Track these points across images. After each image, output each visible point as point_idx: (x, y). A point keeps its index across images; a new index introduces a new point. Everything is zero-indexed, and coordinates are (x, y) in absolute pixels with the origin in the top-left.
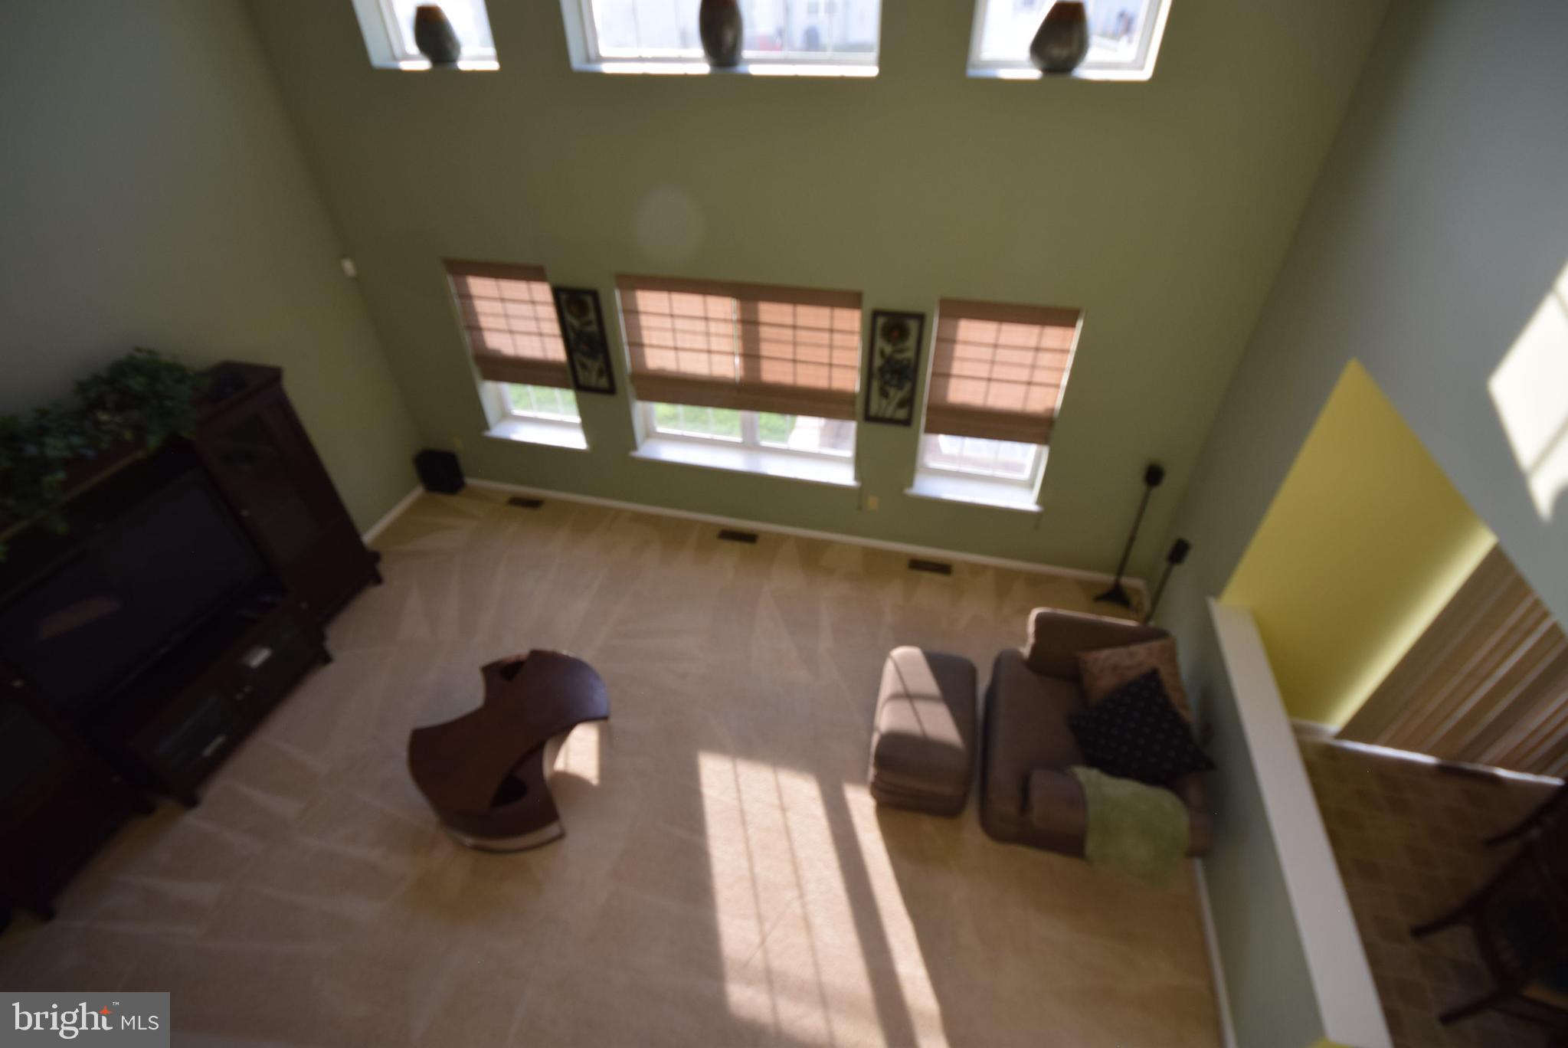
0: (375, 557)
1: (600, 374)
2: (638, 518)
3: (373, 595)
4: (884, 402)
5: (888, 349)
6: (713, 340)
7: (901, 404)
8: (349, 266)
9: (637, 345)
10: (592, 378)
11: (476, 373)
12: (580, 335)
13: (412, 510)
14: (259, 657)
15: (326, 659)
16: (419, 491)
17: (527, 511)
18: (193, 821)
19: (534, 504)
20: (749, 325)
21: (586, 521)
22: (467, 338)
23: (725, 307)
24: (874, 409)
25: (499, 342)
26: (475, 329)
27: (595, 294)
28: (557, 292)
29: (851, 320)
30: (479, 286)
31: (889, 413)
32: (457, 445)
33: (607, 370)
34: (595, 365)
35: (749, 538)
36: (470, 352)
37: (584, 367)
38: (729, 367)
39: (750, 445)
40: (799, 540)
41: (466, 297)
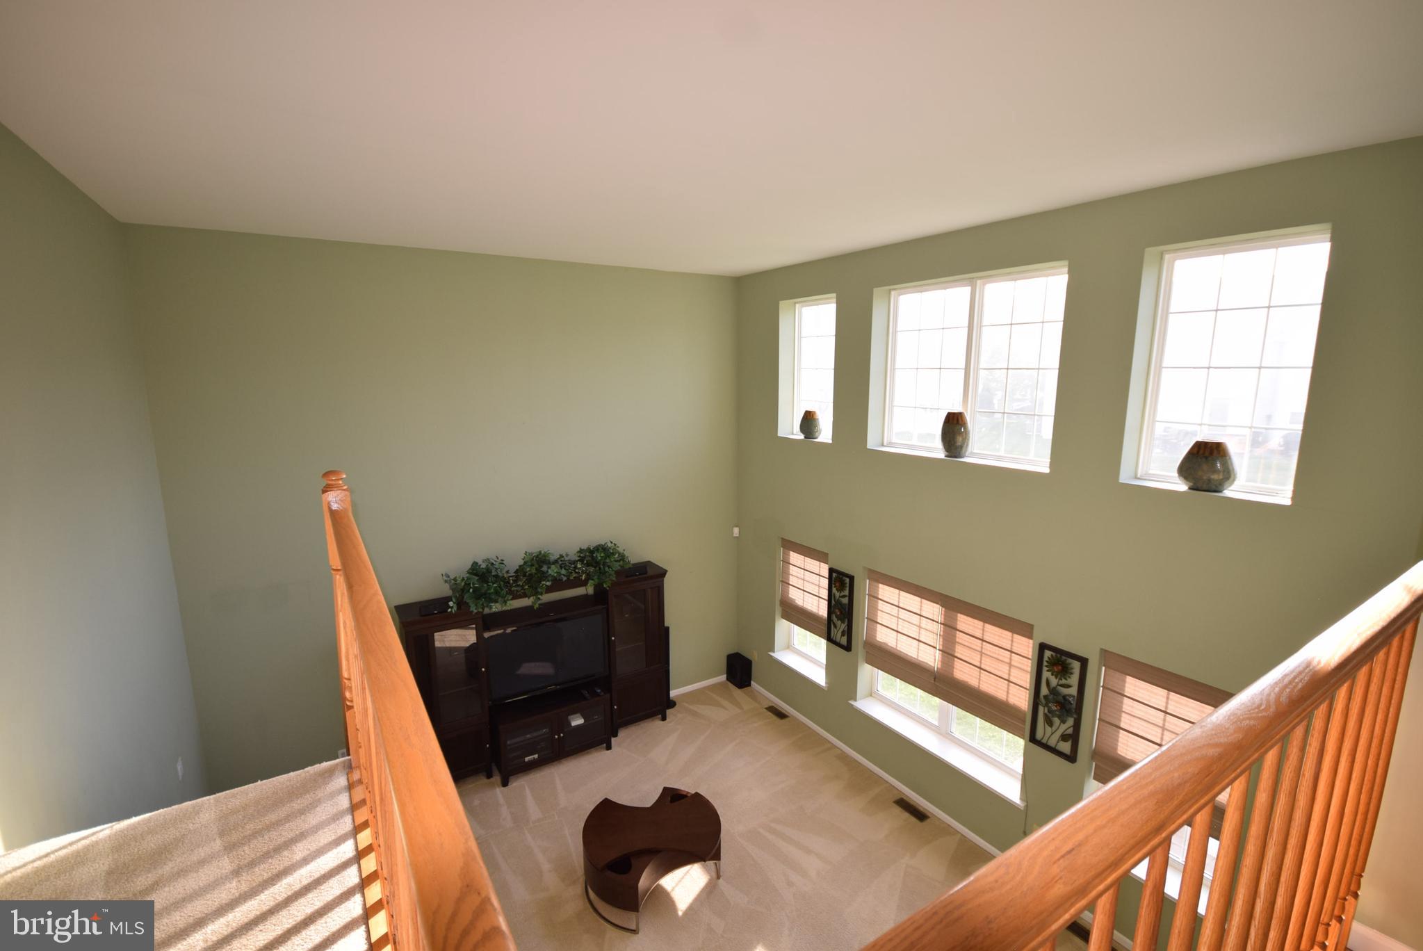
0: (671, 704)
1: (843, 634)
2: (843, 757)
3: (655, 725)
4: (1049, 730)
5: (1054, 681)
6: (923, 632)
7: (1064, 738)
8: (736, 530)
9: (873, 621)
10: (837, 634)
11: (778, 611)
12: (839, 603)
13: (711, 688)
14: (577, 721)
15: (609, 748)
16: (723, 677)
17: (774, 718)
18: (499, 792)
19: (781, 715)
20: (949, 628)
21: (806, 742)
22: (779, 587)
23: (934, 610)
24: (1039, 735)
25: (796, 596)
26: (786, 583)
27: (852, 578)
28: (831, 571)
29: (1026, 647)
30: (795, 558)
31: (1052, 743)
32: (754, 656)
33: (849, 633)
34: (842, 626)
35: (920, 815)
36: (778, 598)
37: (835, 627)
38: (931, 658)
39: (943, 732)
40: (964, 839)
41: (787, 562)
